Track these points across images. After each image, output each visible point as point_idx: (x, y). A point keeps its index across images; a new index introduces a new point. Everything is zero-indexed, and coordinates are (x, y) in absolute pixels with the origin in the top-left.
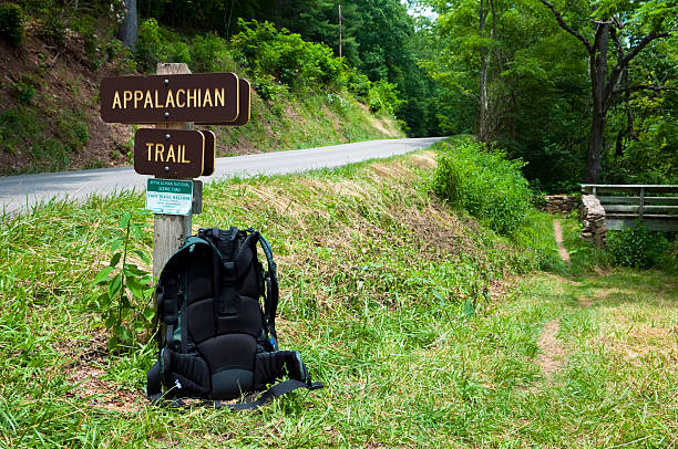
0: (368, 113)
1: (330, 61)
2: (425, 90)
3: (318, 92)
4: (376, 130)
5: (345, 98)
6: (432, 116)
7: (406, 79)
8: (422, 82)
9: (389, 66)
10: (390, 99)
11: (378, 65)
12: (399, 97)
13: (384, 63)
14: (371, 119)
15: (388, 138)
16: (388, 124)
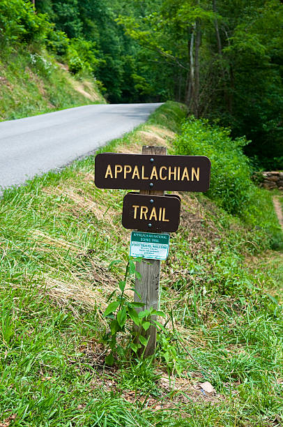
0: (69, 74)
1: (32, 18)
2: (119, 47)
3: (21, 53)
4: (79, 95)
5: (47, 59)
6: (127, 76)
7: (101, 34)
8: (117, 39)
9: (83, 20)
10: (88, 59)
11: (72, 19)
12: (97, 56)
13: (79, 17)
14: (71, 80)
15: (91, 103)
16: (87, 87)
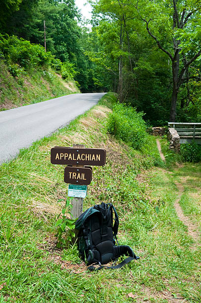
0: (62, 79)
1: (43, 54)
2: (87, 65)
3: (38, 70)
4: (66, 89)
5: (51, 72)
6: (90, 79)
7: (78, 59)
8: (85, 61)
9: (69, 53)
10: (71, 72)
11: (64, 52)
12: (76, 70)
13: (67, 51)
14: (63, 82)
15: (73, 93)
16: (71, 85)
